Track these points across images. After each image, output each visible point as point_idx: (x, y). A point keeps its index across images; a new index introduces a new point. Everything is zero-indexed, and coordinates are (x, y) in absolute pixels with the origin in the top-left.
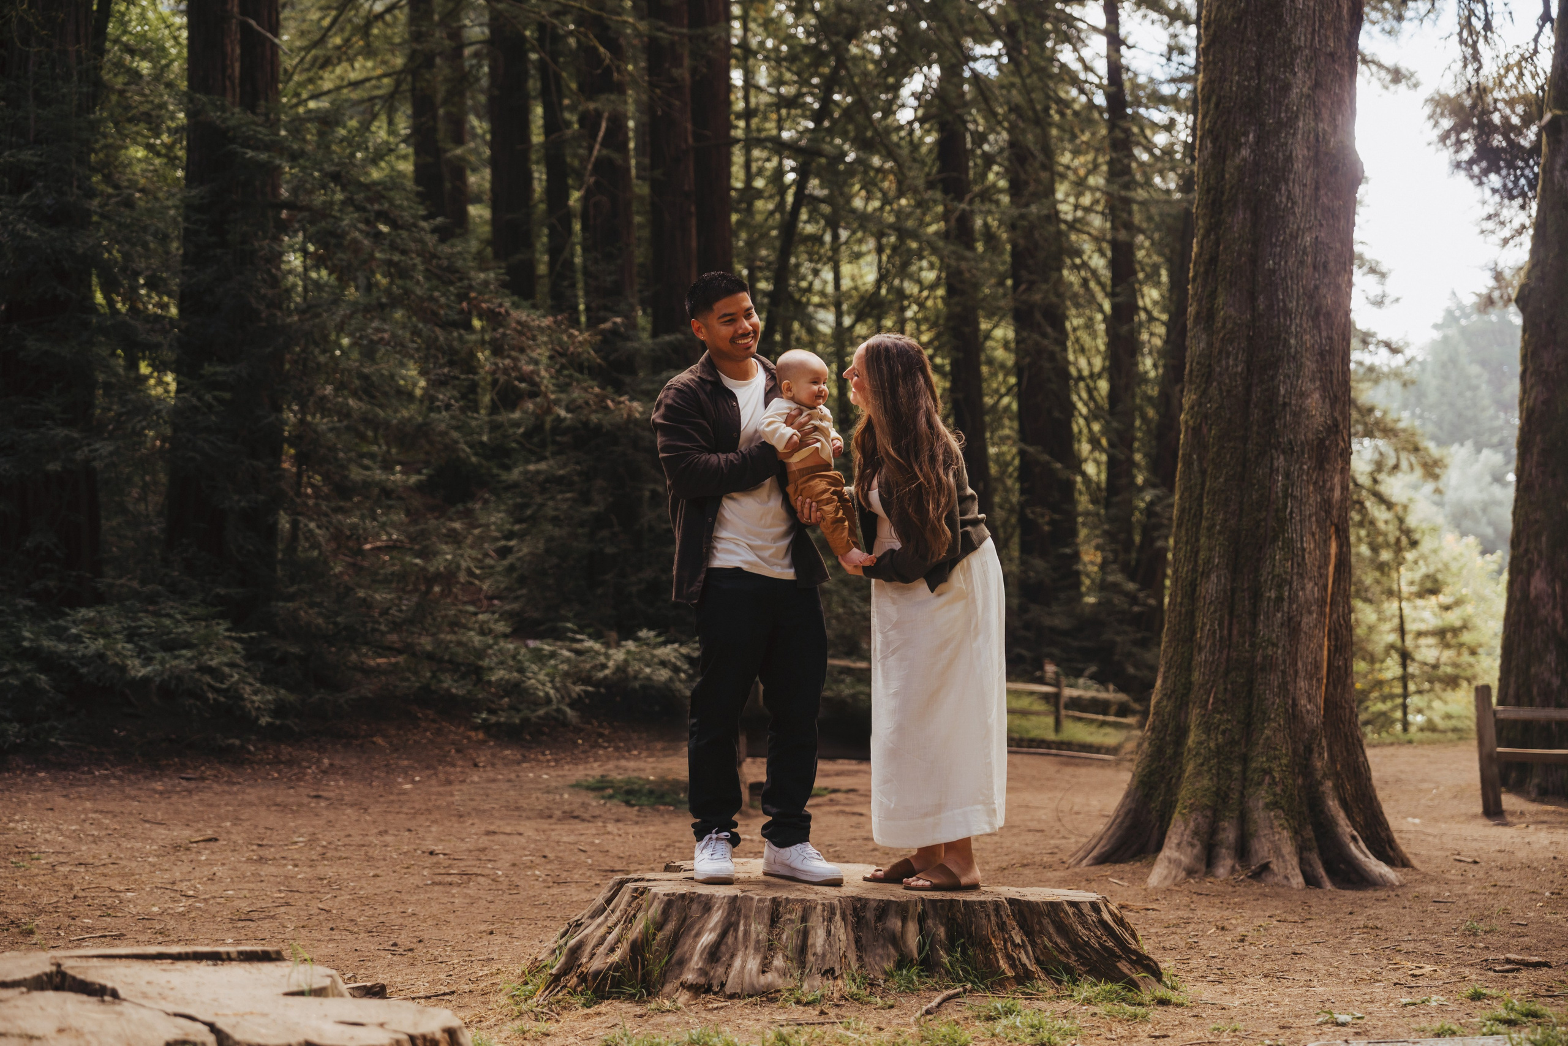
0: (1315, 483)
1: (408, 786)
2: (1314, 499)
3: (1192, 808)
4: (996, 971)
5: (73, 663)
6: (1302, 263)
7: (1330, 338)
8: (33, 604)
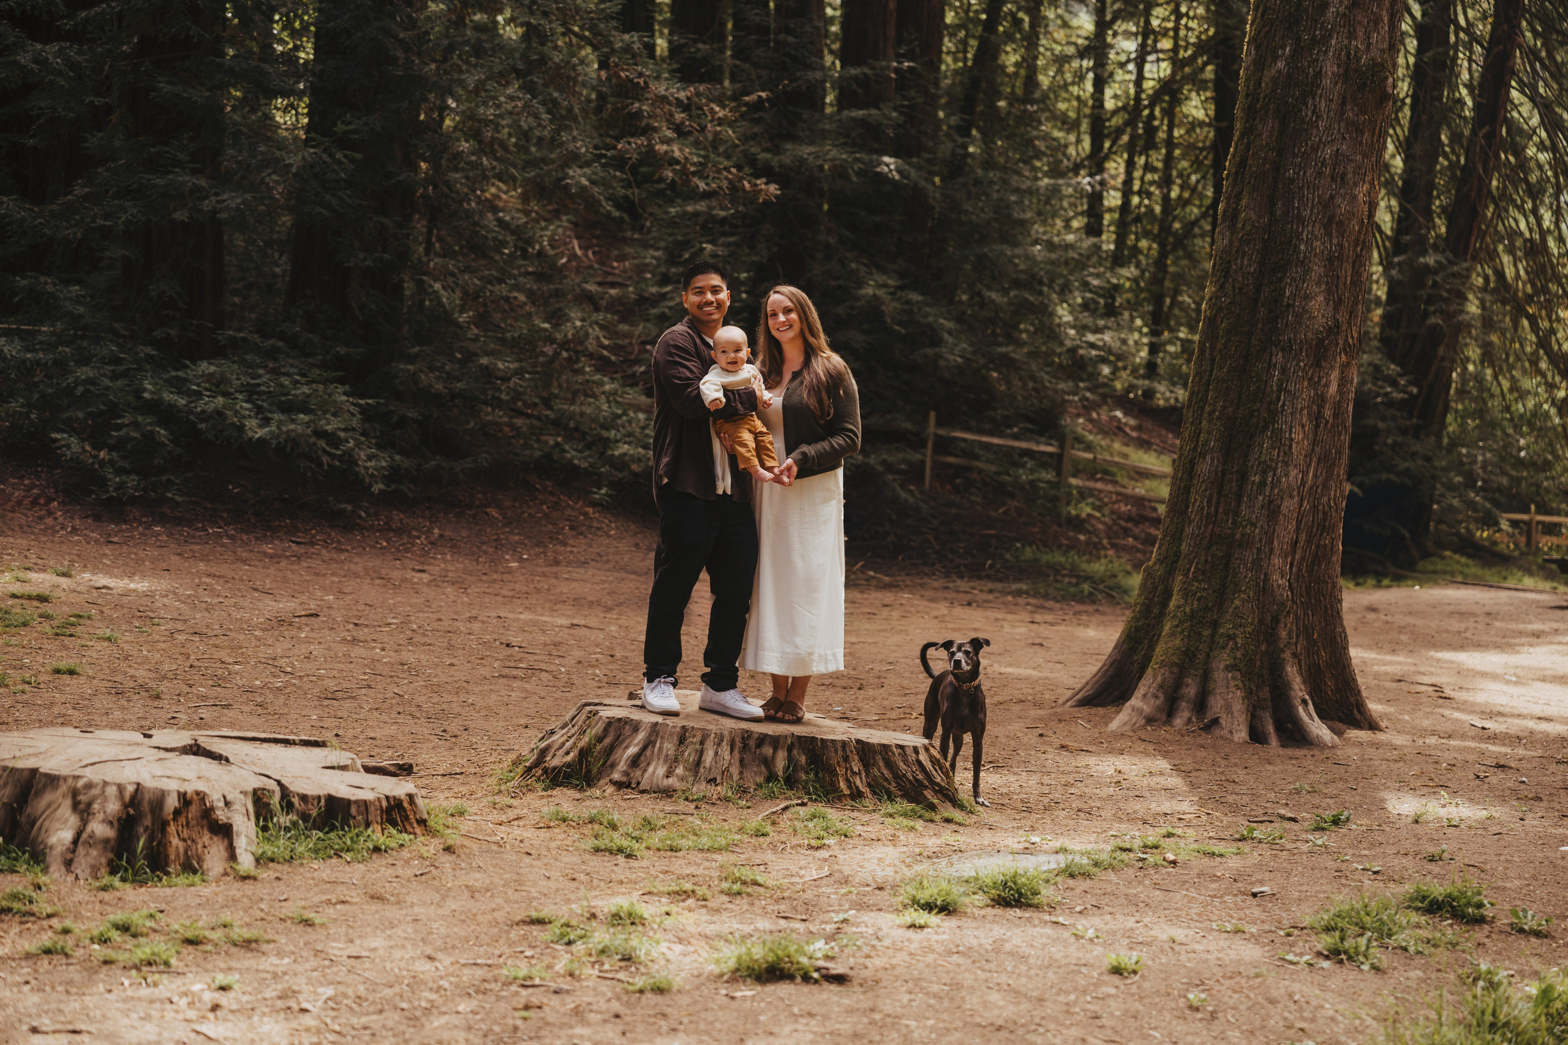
0: (1310, 379)
1: (514, 564)
2: (1307, 395)
3: (1163, 664)
4: (835, 789)
5: (192, 417)
6: (1320, 174)
7: (1340, 245)
8: (154, 353)
